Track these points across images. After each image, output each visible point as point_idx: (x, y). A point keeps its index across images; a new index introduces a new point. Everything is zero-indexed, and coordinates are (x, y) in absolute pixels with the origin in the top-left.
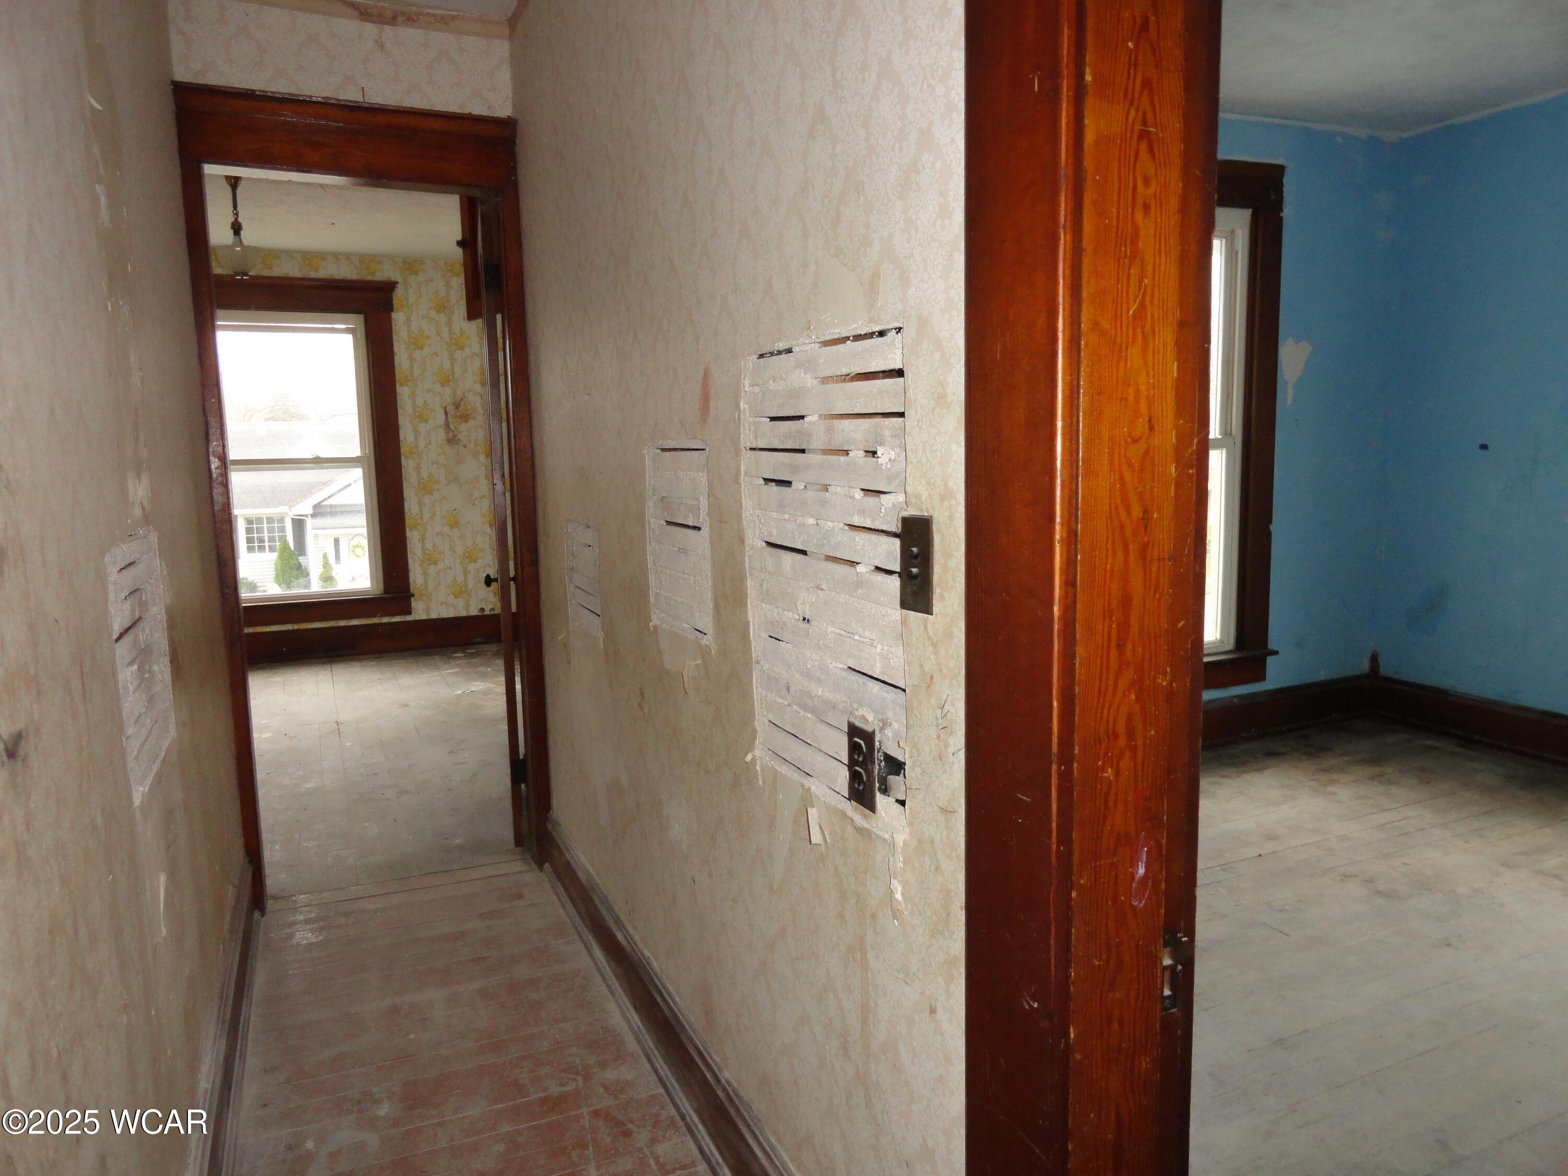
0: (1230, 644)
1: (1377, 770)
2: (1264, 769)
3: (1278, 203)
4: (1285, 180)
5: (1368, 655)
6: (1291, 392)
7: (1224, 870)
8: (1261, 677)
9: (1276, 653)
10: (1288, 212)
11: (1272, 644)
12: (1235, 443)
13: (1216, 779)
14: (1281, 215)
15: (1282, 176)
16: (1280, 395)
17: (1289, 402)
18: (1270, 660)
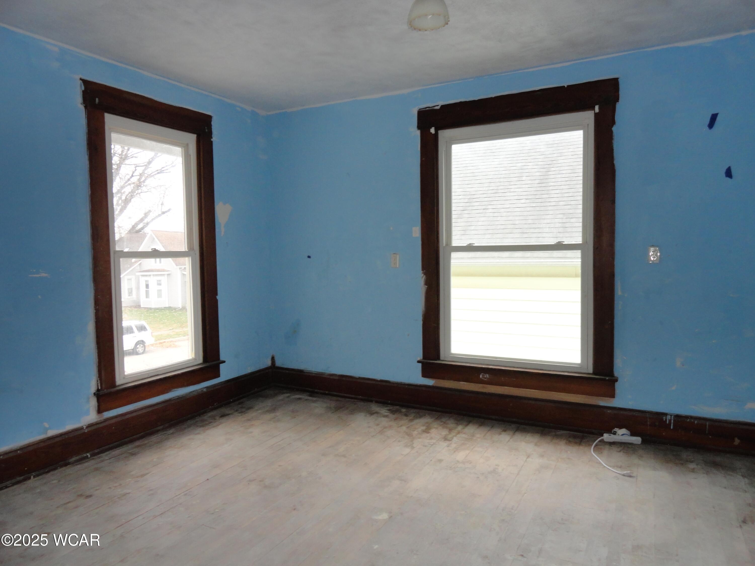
0: (200, 360)
1: (272, 415)
2: (218, 425)
3: (210, 134)
4: (212, 123)
5: (270, 357)
6: (223, 230)
7: (186, 495)
8: (218, 375)
9: (224, 362)
10: (215, 139)
11: (222, 358)
12: (195, 254)
13: (191, 436)
14: (212, 140)
15: (210, 121)
16: (217, 230)
17: (223, 233)
18: (222, 366)
